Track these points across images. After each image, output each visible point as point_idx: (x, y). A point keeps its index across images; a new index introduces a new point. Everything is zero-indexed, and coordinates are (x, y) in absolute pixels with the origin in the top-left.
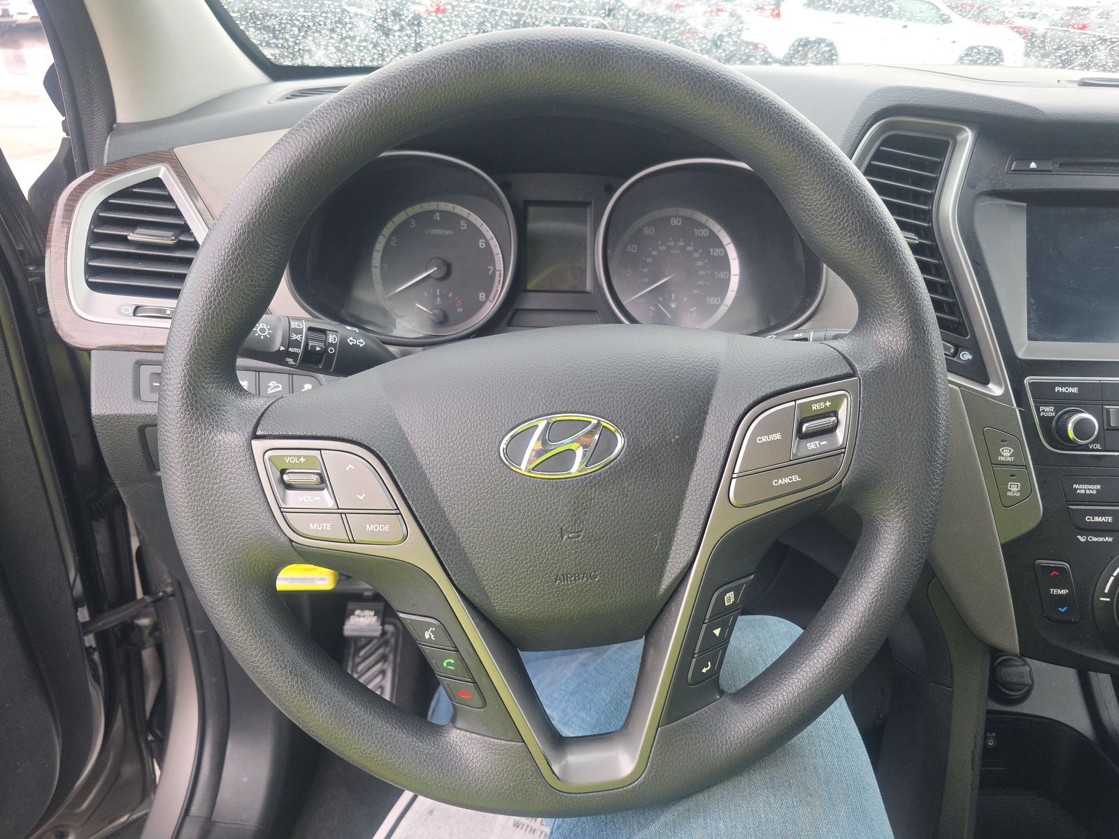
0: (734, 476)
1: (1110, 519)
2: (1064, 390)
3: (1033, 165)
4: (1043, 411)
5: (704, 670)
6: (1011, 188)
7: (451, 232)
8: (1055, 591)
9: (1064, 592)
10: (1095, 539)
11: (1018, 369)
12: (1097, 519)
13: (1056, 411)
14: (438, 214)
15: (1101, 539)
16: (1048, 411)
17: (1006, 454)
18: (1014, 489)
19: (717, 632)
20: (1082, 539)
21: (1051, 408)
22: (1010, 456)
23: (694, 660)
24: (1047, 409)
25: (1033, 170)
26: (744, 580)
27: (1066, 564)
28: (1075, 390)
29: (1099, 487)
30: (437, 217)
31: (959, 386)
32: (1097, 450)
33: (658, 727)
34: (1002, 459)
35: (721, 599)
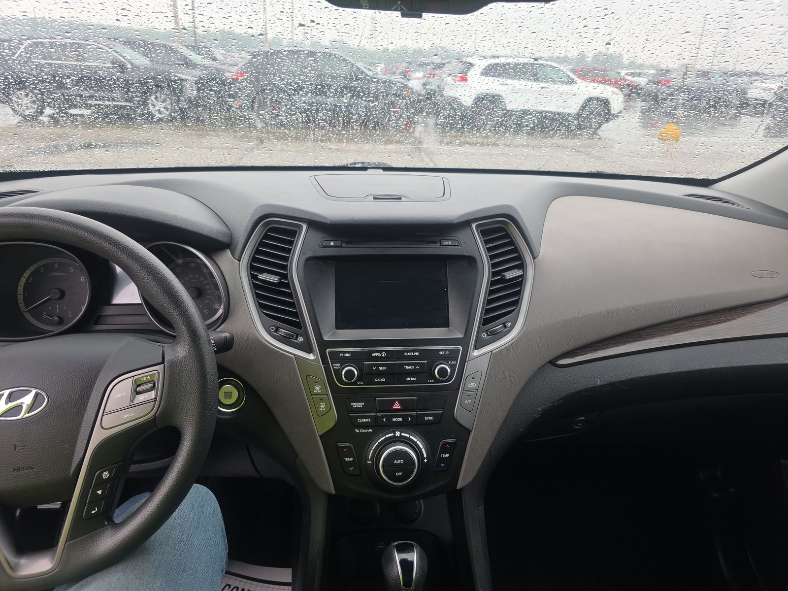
0: (104, 414)
1: (369, 420)
2: (344, 355)
3: (332, 243)
4: (335, 366)
5: (93, 512)
6: (322, 255)
7: (64, 274)
8: (347, 459)
9: (351, 459)
10: (364, 431)
11: (324, 345)
12: (364, 420)
13: (341, 366)
14: (57, 264)
15: (366, 431)
16: (337, 366)
17: (317, 389)
18: (322, 406)
19: (100, 492)
20: (357, 431)
21: (339, 365)
22: (320, 390)
23: (86, 507)
24: (337, 365)
25: (332, 246)
26: (115, 465)
27: (351, 444)
28: (350, 355)
29: (363, 404)
30: (56, 266)
31: (295, 355)
32: (362, 385)
33: (66, 542)
34: (316, 391)
35: (100, 475)
